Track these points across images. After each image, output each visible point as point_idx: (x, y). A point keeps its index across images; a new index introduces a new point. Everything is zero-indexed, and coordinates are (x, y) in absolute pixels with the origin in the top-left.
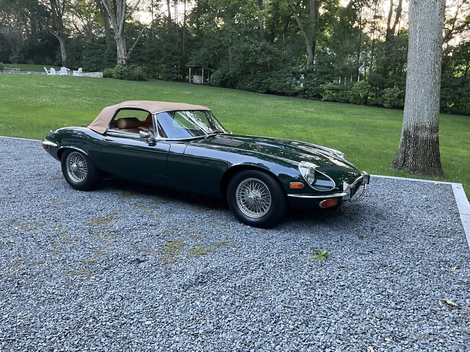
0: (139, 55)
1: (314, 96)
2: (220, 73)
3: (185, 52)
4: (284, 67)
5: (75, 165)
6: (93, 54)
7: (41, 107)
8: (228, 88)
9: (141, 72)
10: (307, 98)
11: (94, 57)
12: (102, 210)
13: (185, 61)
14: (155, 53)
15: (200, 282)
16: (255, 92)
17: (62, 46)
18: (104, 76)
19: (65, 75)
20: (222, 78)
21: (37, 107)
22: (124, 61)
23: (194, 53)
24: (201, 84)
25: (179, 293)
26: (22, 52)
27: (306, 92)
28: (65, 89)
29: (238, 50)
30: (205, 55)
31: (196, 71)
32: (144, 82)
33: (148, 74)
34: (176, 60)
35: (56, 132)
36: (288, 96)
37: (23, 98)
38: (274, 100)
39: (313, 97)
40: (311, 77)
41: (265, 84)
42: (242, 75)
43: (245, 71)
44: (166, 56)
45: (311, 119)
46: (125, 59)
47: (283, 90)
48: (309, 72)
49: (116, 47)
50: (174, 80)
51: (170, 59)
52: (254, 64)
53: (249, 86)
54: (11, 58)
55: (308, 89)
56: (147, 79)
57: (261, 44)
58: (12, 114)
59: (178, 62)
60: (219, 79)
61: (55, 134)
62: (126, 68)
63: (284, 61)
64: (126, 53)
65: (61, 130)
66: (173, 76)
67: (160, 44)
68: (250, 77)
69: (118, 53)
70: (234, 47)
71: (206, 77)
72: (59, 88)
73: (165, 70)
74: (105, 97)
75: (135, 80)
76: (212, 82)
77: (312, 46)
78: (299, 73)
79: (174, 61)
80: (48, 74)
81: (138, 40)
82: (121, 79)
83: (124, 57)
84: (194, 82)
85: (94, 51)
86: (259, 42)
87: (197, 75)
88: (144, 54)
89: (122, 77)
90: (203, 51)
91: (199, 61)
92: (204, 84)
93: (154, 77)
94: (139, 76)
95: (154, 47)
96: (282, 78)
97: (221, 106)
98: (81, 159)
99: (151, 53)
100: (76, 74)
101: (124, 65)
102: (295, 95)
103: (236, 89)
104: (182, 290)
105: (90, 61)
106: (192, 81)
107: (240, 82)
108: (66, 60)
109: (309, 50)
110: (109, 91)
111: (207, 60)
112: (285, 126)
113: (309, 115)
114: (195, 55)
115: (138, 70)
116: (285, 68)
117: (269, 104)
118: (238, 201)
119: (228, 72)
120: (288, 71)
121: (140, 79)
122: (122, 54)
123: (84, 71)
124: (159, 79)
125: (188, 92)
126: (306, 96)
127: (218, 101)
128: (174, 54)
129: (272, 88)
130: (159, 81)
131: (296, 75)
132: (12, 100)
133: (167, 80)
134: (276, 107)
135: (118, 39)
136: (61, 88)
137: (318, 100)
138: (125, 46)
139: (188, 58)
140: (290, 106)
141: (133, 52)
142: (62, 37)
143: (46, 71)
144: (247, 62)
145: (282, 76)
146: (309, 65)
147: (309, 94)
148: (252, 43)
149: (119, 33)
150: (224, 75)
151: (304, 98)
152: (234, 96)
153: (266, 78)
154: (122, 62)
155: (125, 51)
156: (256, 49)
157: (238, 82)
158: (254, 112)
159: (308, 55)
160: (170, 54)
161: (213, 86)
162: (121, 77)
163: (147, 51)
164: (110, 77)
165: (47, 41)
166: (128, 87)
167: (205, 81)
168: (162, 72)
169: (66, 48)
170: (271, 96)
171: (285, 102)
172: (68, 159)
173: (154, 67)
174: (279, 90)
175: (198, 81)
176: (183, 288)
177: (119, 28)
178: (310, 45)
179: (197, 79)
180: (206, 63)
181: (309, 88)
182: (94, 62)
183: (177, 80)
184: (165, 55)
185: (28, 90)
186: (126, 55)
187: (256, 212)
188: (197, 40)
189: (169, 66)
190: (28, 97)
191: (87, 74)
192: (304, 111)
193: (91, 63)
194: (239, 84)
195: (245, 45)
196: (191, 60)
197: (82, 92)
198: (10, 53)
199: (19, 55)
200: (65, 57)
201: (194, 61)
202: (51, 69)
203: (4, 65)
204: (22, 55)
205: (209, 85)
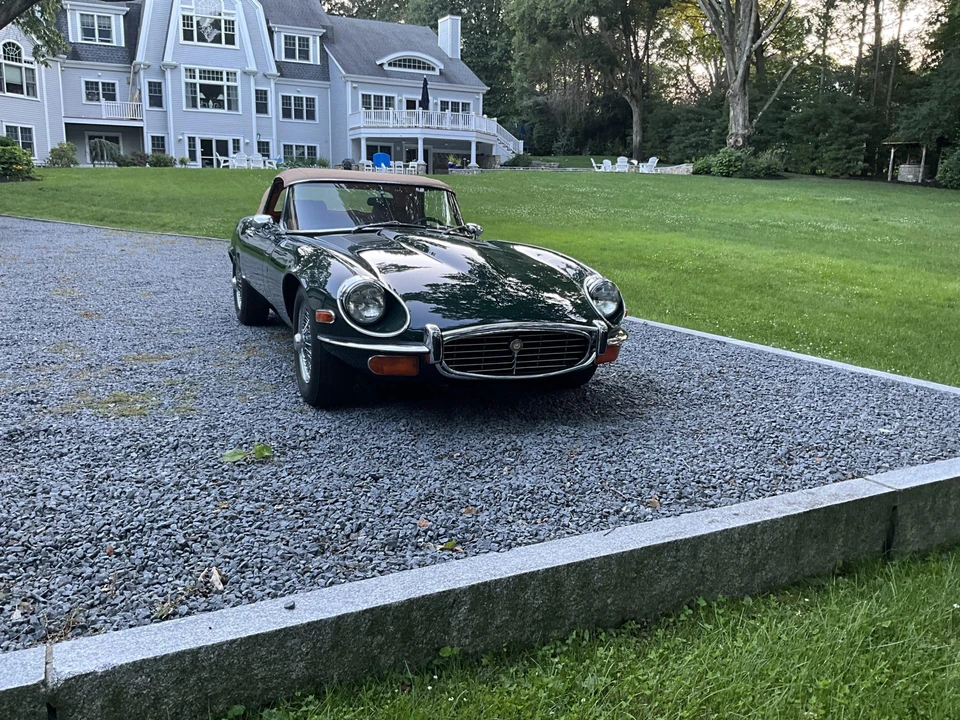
6: (693, 130)
9: (774, 160)
11: (692, 135)
17: (636, 118)
18: (696, 173)
19: (624, 173)
22: (740, 139)
24: (916, 184)
26: (575, 133)
30: (930, 114)
31: (908, 153)
32: (777, 182)
34: (862, 132)
44: (839, 124)
46: (743, 136)
49: (728, 113)
51: (849, 130)
56: (784, 174)
59: (865, 135)
62: (741, 154)
64: (747, 123)
69: (730, 125)
73: (832, 154)
75: (756, 176)
76: (944, 178)
79: (855, 134)
80: (597, 170)
82: (728, 175)
83: (740, 132)
84: (899, 179)
85: (694, 123)
87: (909, 162)
89: (730, 171)
90: (925, 108)
91: (915, 131)
92: (923, 184)
93: (811, 170)
94: (769, 168)
100: (644, 168)
101: (739, 148)
105: (684, 144)
106: (894, 179)
108: (640, 144)
111: (935, 127)
115: (768, 157)
121: (770, 174)
122: (737, 125)
123: (661, 163)
124: (819, 174)
128: (858, 119)
130: (811, 179)
133: (834, 177)
135: (734, 96)
138: (747, 108)
139: (889, 127)
141: (766, 119)
142: (637, 101)
143: (594, 165)
149: (736, 83)
154: (736, 141)
155: (744, 120)
160: (847, 120)
161: (945, 187)
162: (728, 173)
164: (705, 173)
165: (617, 111)
167: (927, 174)
168: (826, 158)
169: (643, 121)
175: (911, 177)
177: (737, 73)
179: (906, 172)
180: (930, 135)
182: (691, 145)
184: (837, 122)
186: (746, 128)
189: (844, 146)
191: (669, 170)
193: (685, 147)
196: (898, 129)
198: (555, 137)
199: (569, 140)
200: (638, 138)
201: (901, 132)
202: (604, 161)
203: (532, 157)
204: (573, 140)
205: (937, 185)
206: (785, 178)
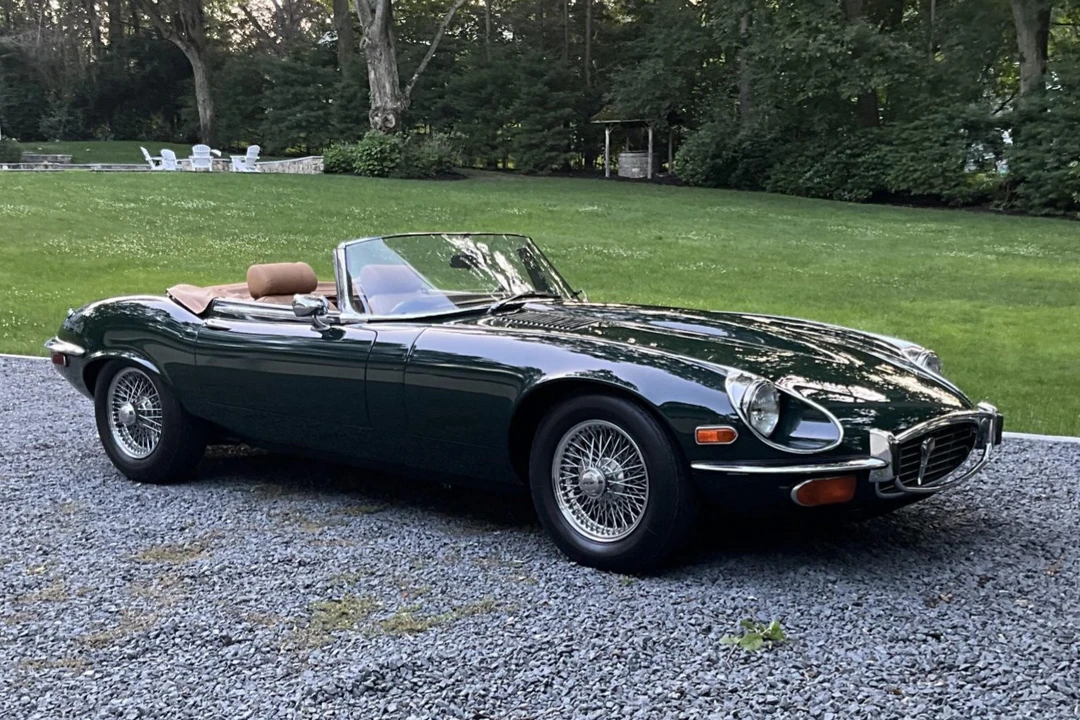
0: (441, 97)
1: (1051, 204)
2: (708, 140)
3: (592, 79)
4: (934, 108)
5: (128, 408)
6: (297, 100)
7: (110, 266)
8: (738, 187)
9: (446, 149)
10: (1022, 213)
11: (298, 108)
12: (182, 529)
13: (591, 105)
14: (490, 88)
15: (368, 689)
16: (831, 198)
17: (199, 78)
18: (328, 170)
19: (207, 171)
20: (715, 157)
21: (99, 269)
22: (391, 117)
23: (619, 78)
24: (644, 180)
25: (298, 709)
26: (80, 102)
27: (1020, 189)
28: (196, 211)
29: (767, 59)
30: (655, 80)
31: (629, 136)
32: (453, 183)
33: (470, 154)
34: (561, 105)
35: (88, 312)
36: (953, 208)
37: (62, 241)
38: (896, 221)
39: (1045, 205)
40: (1034, 137)
41: (867, 169)
42: (786, 141)
43: (796, 130)
44: (528, 94)
45: (1011, 280)
46: (395, 111)
47: (932, 186)
48: (1028, 118)
49: (367, 74)
50: (555, 173)
51: (542, 102)
52: (830, 102)
53: (810, 179)
54: (45, 123)
55: (1023, 180)
56: (464, 171)
57: (851, 32)
58: (19, 289)
59: (568, 110)
60: (703, 161)
61: (84, 318)
62: (396, 140)
63: (935, 87)
64: (397, 90)
65: (106, 306)
66: (552, 160)
67: (508, 56)
68: (812, 148)
69: (371, 93)
70: (754, 48)
71: (661, 156)
72: (176, 210)
73: (524, 139)
74: (315, 232)
75: (424, 176)
76: (683, 170)
77: (1037, 27)
78: (990, 125)
79: (554, 109)
80: (154, 167)
81: (435, 46)
82: (382, 174)
83: (390, 105)
84: (621, 174)
85: (298, 88)
86: (844, 27)
87: (631, 149)
88: (456, 92)
89: (383, 168)
90: (647, 71)
91: (638, 103)
92: (655, 180)
93: (489, 164)
94: (440, 162)
95: (489, 66)
96: (927, 144)
97: (693, 249)
98: (147, 391)
99: (481, 85)
100: (237, 164)
101: (391, 131)
102: (979, 201)
103: (764, 189)
104: (308, 701)
105: (286, 123)
106: (614, 173)
107: (778, 166)
108: (212, 121)
109: (1025, 41)
110: (331, 215)
111: (663, 98)
112: (905, 304)
113: (1014, 268)
114: (623, 84)
115: (436, 144)
116: (936, 112)
117: (871, 234)
118: (560, 493)
119: (736, 133)
120: (951, 118)
121: (443, 172)
122: (383, 94)
123: (265, 155)
124: (506, 170)
125: (590, 208)
126: (1018, 203)
127: (687, 232)
128: (553, 86)
129: (891, 180)
130: (505, 178)
131: (980, 129)
132: (27, 250)
133: (530, 173)
134: (894, 245)
135: (373, 48)
136: (184, 210)
137: (1064, 216)
138: (395, 68)
139: (600, 97)
140: (951, 239)
141: (424, 85)
142: (199, 50)
143: (148, 158)
144: (801, 97)
145: (929, 139)
146: (1026, 95)
147: (1028, 197)
148: (819, 31)
149: (373, 28)
150: (721, 146)
151: (1011, 210)
152: (752, 212)
153: (870, 148)
154: (386, 120)
155: (393, 85)
156: (832, 50)
157: (771, 166)
158: (804, 265)
159: (1022, 60)
160: (540, 88)
161: (687, 184)
162: (382, 170)
163: (466, 79)
164: (346, 171)
166: (396, 199)
167: (658, 167)
168: (515, 145)
169: (211, 82)
170: (888, 211)
171: (933, 226)
172: (112, 391)
173: (490, 132)
174: (917, 186)
175: (636, 170)
176: (315, 698)
177: (373, 11)
178: (1028, 23)
179: (630, 164)
180: (658, 109)
181: (1030, 177)
182: (298, 126)
183: (566, 171)
184: (525, 90)
185: (81, 218)
186: (396, 98)
187: (610, 524)
188: (632, 32)
189: (539, 127)
190: (78, 237)
191: (276, 165)
192: (998, 254)
193: (290, 128)
194: (776, 172)
195: (791, 41)
196: (610, 102)
197: (246, 219)
198: (44, 107)
199: (70, 113)
200: (208, 112)
201: (620, 106)
202: (164, 152)
203: (22, 145)
204: (79, 112)
205: (674, 181)
206: (464, 177)
